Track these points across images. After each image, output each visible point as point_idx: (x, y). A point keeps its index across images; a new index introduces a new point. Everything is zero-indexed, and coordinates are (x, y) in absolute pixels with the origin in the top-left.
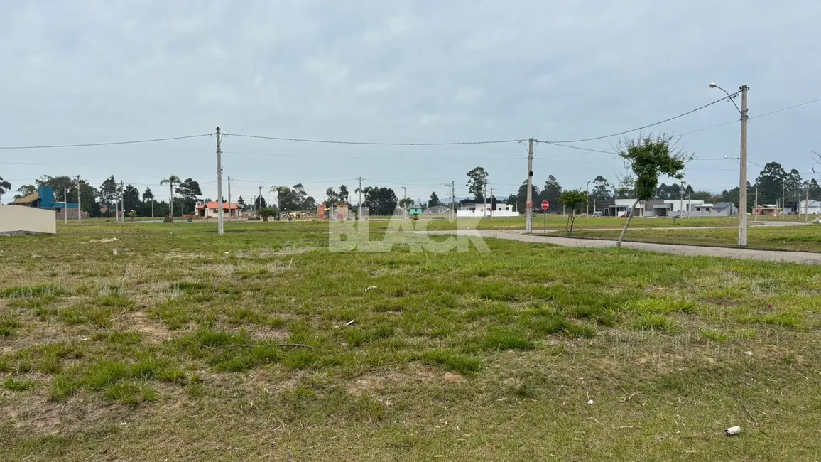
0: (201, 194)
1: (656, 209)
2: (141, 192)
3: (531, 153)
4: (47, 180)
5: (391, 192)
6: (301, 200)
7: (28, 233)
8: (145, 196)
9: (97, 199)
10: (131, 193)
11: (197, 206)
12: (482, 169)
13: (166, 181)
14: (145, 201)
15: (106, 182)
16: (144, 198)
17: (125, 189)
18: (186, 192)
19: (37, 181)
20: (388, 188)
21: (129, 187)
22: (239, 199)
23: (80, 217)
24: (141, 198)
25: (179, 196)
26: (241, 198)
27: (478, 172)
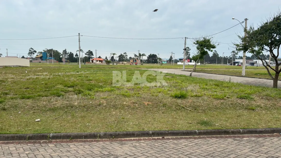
0: (93, 55)
1: (250, 63)
2: (74, 54)
3: (185, 42)
4: (46, 50)
5: (156, 55)
6: (126, 58)
7: (20, 66)
8: (76, 56)
9: (61, 57)
10: (71, 55)
11: (91, 59)
12: (188, 48)
13: (78, 51)
14: (76, 57)
15: (64, 51)
16: (75, 56)
17: (69, 53)
18: (89, 55)
19: (43, 50)
20: (155, 54)
21: (71, 53)
22: (105, 57)
23: (53, 62)
24: (74, 56)
25: (86, 56)
26: (106, 57)
27: (187, 49)
